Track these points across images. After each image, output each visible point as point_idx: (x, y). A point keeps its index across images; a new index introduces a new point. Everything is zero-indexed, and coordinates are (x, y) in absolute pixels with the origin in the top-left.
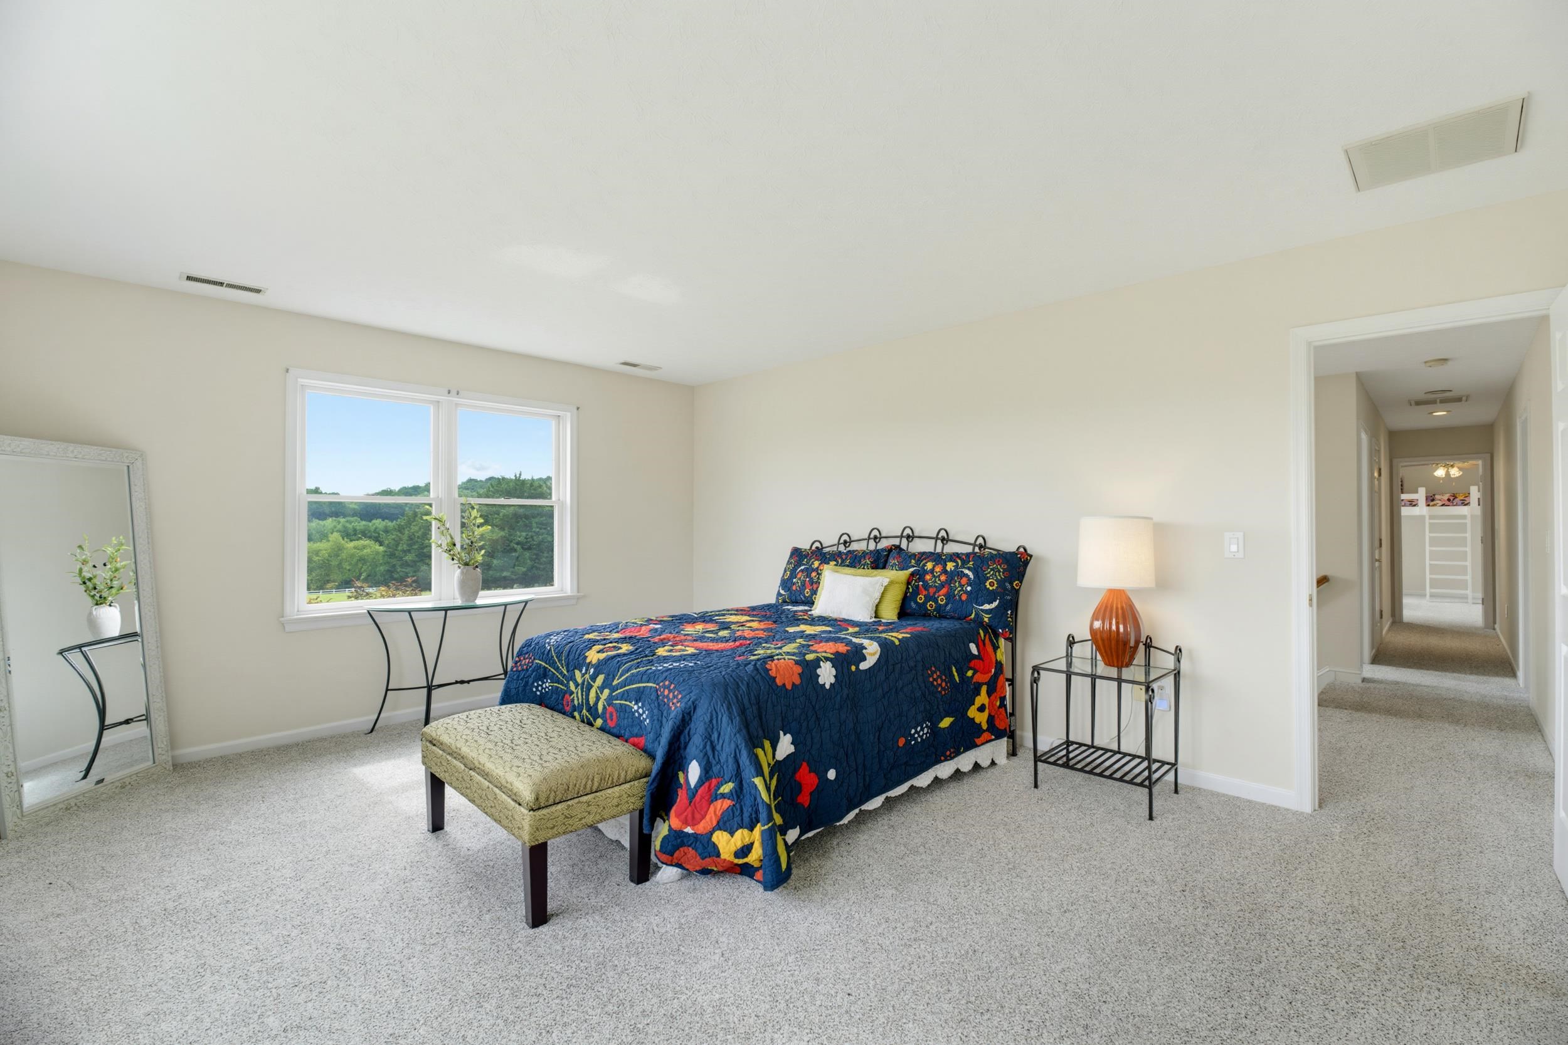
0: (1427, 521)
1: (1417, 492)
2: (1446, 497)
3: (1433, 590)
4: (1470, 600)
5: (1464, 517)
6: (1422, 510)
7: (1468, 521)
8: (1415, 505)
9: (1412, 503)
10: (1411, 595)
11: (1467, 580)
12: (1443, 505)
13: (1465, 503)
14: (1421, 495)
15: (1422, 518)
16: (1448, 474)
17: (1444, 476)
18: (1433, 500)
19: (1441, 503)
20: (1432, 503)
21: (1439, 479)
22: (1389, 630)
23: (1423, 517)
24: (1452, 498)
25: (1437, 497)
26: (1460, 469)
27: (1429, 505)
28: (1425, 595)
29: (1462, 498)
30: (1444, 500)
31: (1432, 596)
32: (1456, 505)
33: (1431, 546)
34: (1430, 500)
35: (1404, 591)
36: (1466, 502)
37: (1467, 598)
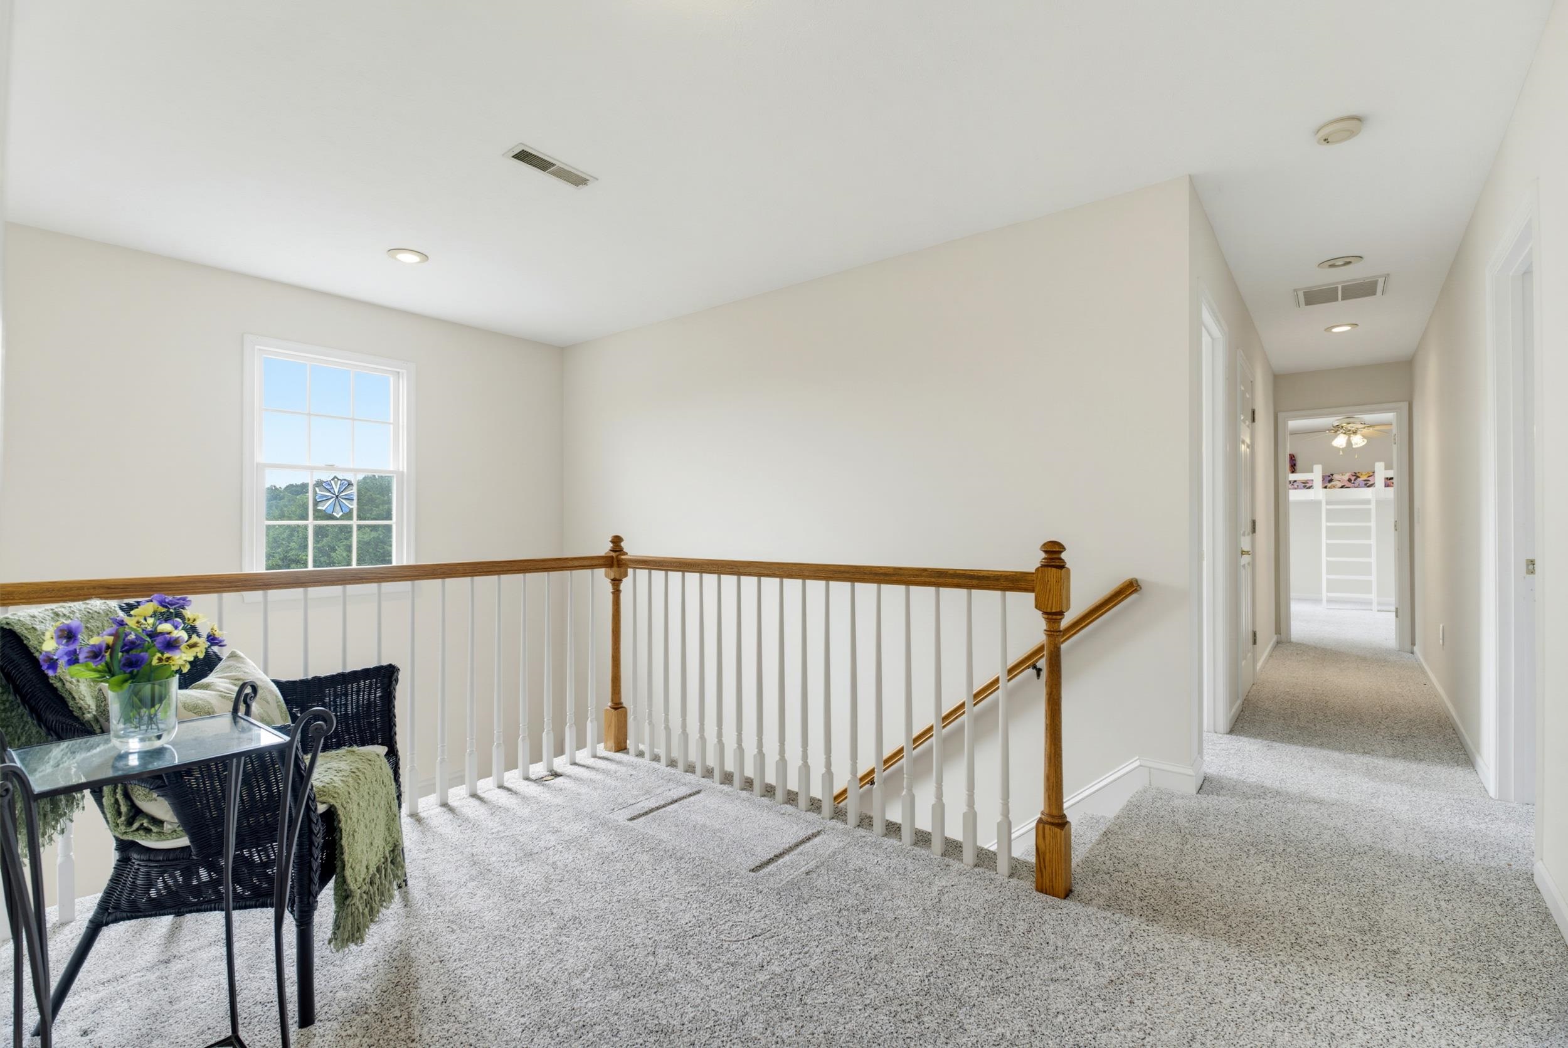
0: (1324, 507)
1: (1312, 471)
2: (1346, 477)
3: (1331, 595)
4: (1375, 607)
5: (1368, 502)
6: (1318, 493)
7: (1373, 506)
8: (1309, 488)
9: (1307, 485)
10: (1300, 600)
11: (1371, 581)
12: (1342, 487)
13: (1368, 484)
14: (1316, 475)
15: (1317, 504)
16: (1349, 443)
17: (1344, 445)
18: (1330, 481)
19: (1340, 484)
20: (1329, 485)
21: (1338, 449)
22: (1267, 661)
23: (1319, 503)
24: (1353, 478)
25: (1336, 477)
26: (1364, 437)
27: (1326, 487)
28: (1321, 600)
29: (1365, 478)
30: (1344, 480)
31: (1329, 601)
32: (1359, 486)
33: (1328, 538)
34: (1328, 480)
35: (1293, 595)
36: (1370, 483)
37: (1371, 604)
